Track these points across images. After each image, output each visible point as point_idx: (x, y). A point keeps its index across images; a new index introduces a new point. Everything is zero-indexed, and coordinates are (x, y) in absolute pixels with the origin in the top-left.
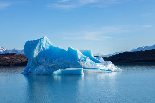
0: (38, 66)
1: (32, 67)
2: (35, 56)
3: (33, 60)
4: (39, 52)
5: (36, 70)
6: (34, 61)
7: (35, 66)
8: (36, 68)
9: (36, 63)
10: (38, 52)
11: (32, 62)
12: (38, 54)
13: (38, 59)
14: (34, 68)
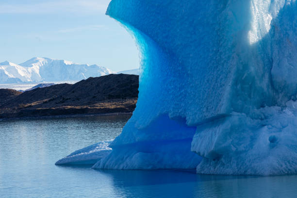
0: (274, 109)
1: (236, 117)
2: (253, 37)
3: (246, 67)
4: (277, 11)
5: (273, 140)
6: (252, 69)
7: (257, 111)
8: (264, 121)
9: (264, 84)
10: (270, 10)
11: (236, 82)
12: (273, 26)
13: (271, 62)
14: (249, 122)
